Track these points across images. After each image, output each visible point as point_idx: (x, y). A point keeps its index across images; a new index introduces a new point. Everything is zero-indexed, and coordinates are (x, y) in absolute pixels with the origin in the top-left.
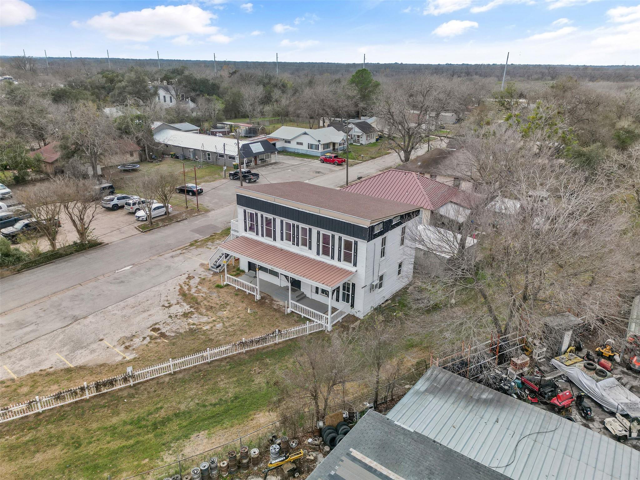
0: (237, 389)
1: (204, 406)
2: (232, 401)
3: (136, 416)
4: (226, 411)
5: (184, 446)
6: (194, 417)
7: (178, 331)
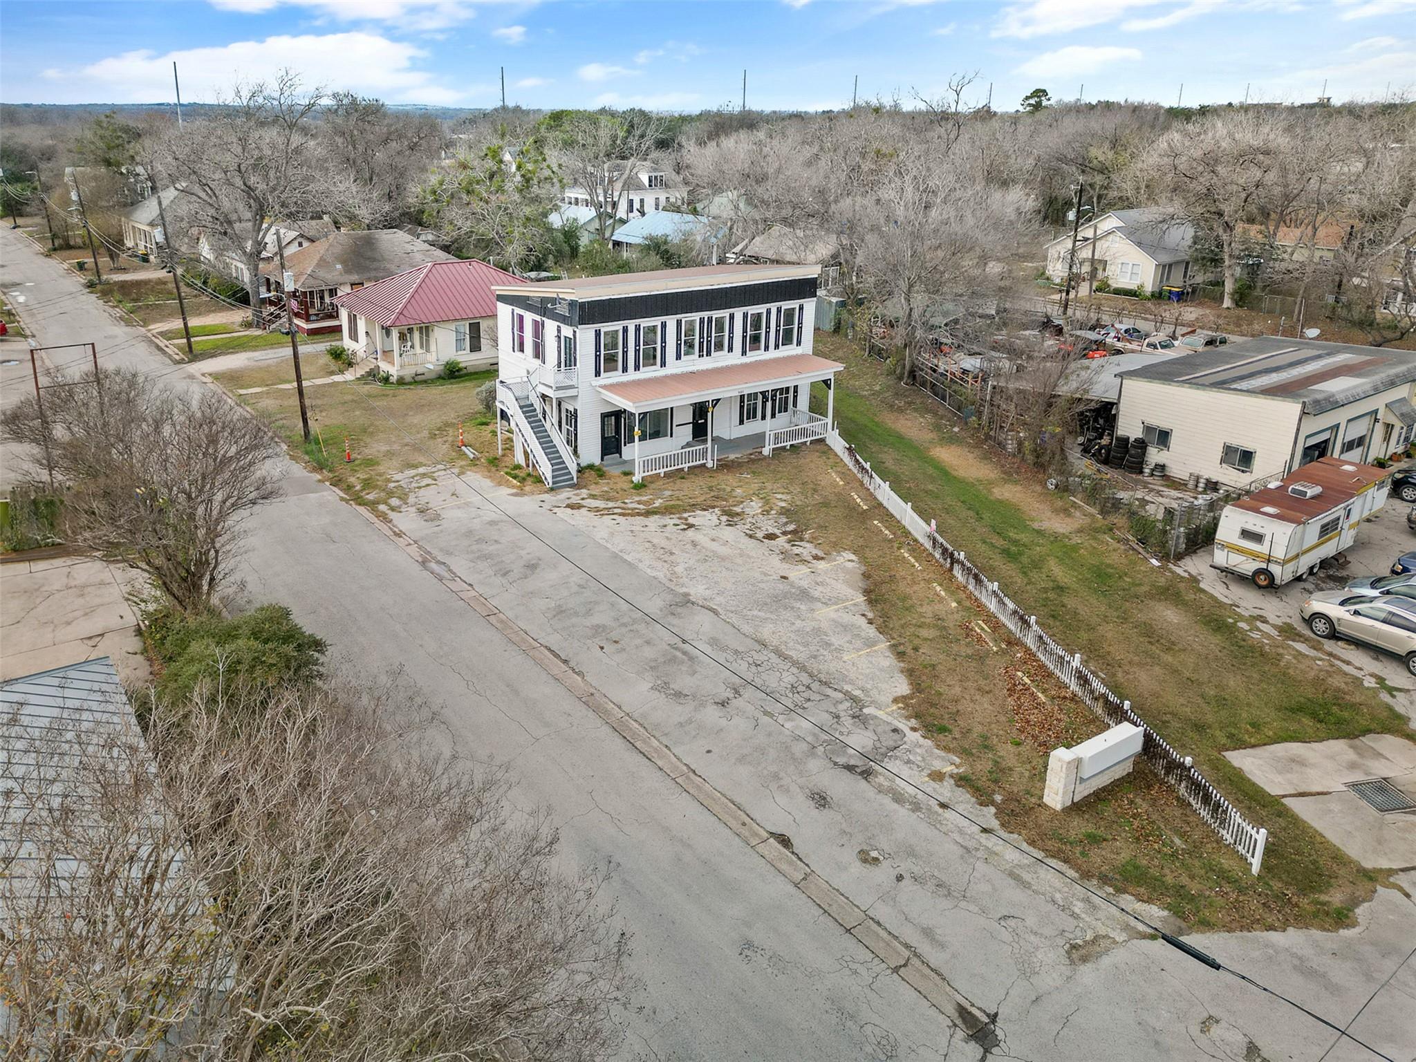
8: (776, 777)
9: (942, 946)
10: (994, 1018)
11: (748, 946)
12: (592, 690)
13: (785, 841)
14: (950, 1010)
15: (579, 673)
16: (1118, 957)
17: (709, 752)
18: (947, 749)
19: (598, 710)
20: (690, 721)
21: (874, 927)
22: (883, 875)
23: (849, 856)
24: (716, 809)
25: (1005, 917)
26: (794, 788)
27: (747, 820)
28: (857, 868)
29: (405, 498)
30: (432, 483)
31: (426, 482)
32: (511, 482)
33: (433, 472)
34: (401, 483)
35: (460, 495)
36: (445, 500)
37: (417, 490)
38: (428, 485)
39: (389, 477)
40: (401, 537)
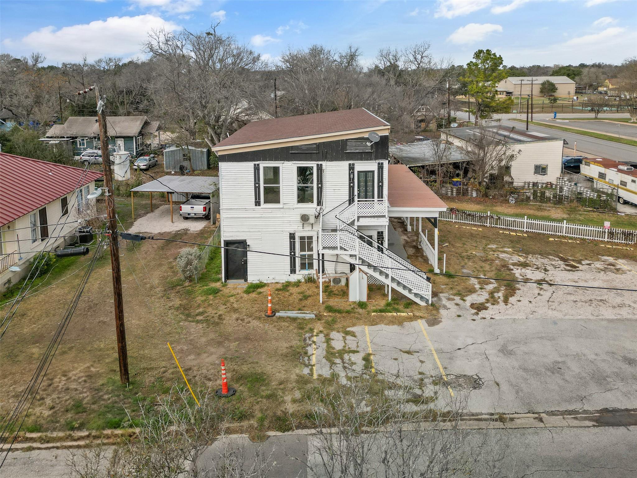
29: (392, 386)
30: (362, 355)
31: (358, 359)
32: (400, 317)
33: (329, 347)
34: (342, 374)
35: (414, 348)
36: (422, 362)
37: (373, 370)
38: (367, 359)
39: (315, 376)
40: (512, 419)
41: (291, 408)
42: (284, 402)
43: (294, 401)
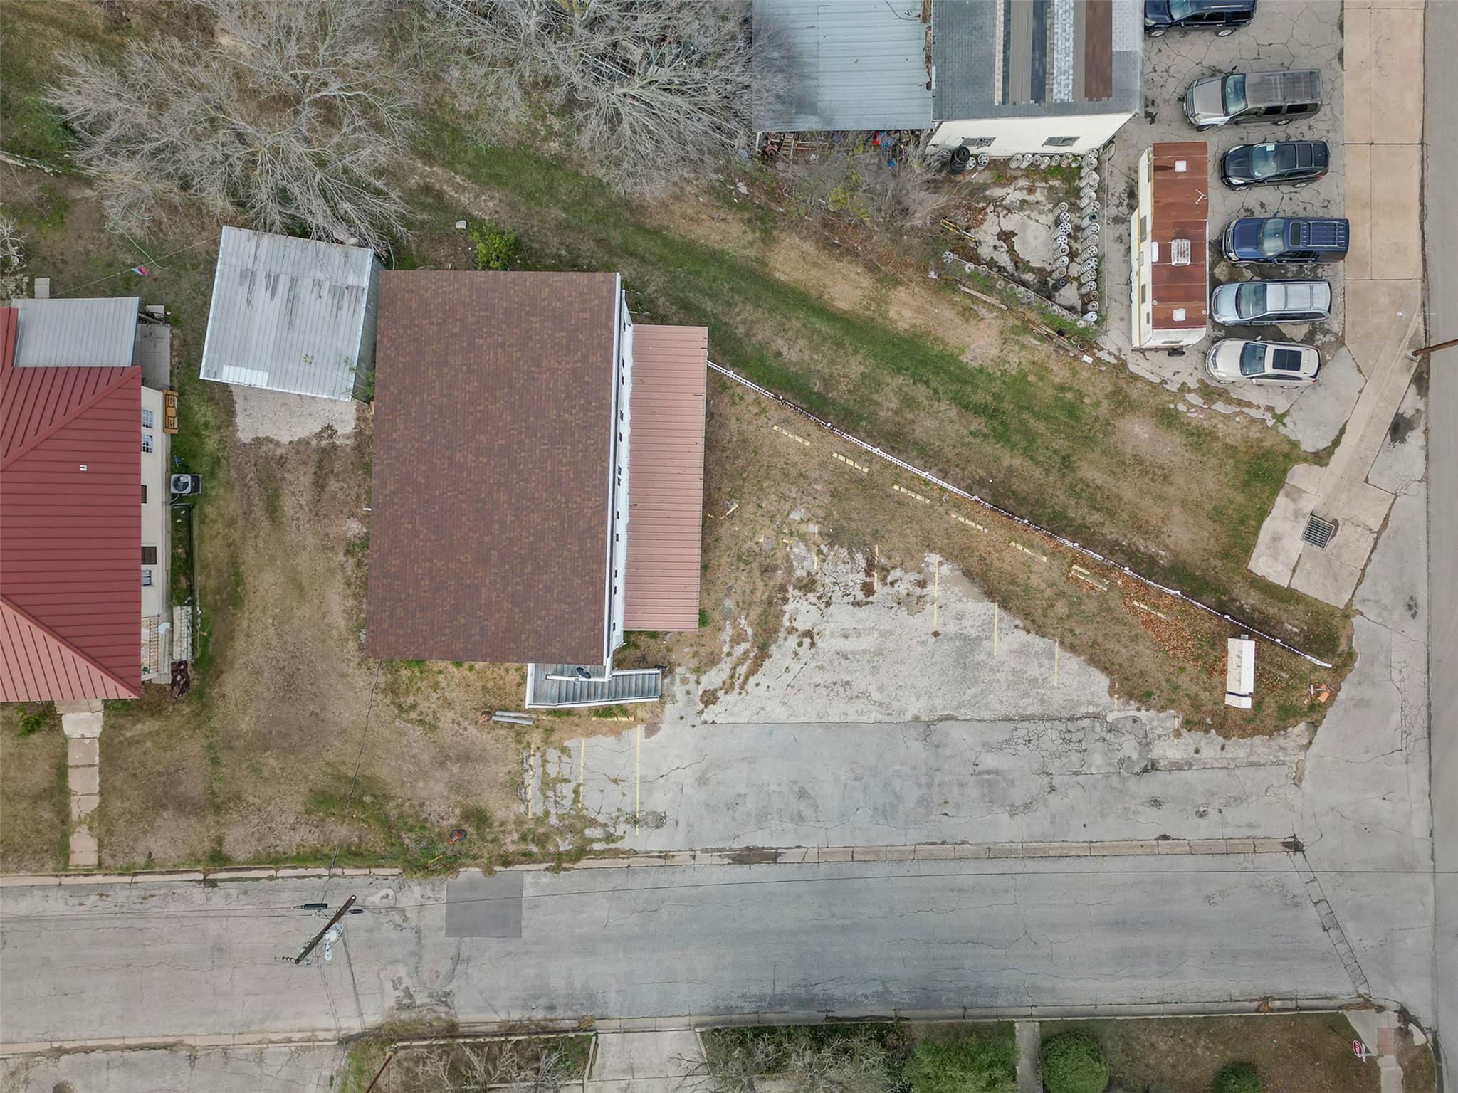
0: (888, 379)
1: (935, 391)
2: (907, 369)
3: (998, 446)
4: (924, 363)
5: (992, 360)
6: (955, 387)
7: (847, 559)
8: (1127, 809)
9: (1259, 826)
10: (1294, 837)
11: (1209, 898)
12: (986, 846)
13: (1165, 837)
14: (1282, 848)
15: (963, 843)
16: (1308, 766)
17: (1085, 826)
18: (1163, 708)
19: (1007, 855)
20: (1053, 817)
21: (1232, 841)
22: (1213, 816)
23: (1195, 820)
24: (1125, 851)
25: (1266, 791)
26: (1140, 808)
27: (1141, 843)
28: (1202, 822)
29: (593, 823)
30: (572, 785)
31: (567, 790)
32: (620, 722)
33: (545, 774)
34: (553, 811)
35: (621, 777)
36: (624, 794)
37: (580, 805)
38: (576, 792)
39: (530, 816)
40: (673, 856)
41: (511, 848)
42: (505, 844)
43: (513, 842)
